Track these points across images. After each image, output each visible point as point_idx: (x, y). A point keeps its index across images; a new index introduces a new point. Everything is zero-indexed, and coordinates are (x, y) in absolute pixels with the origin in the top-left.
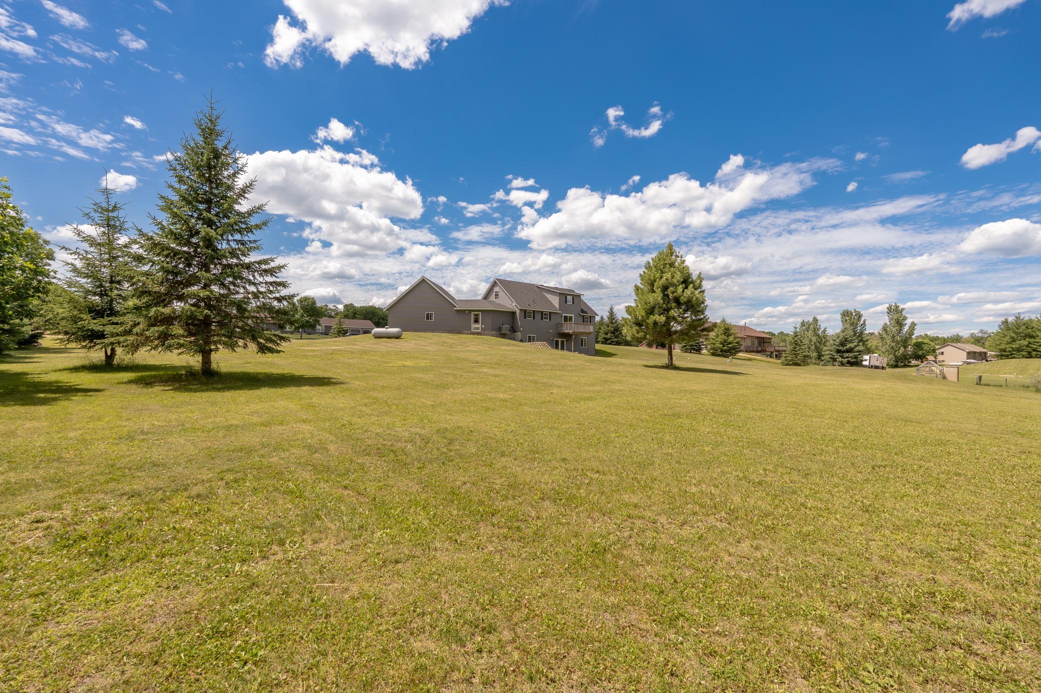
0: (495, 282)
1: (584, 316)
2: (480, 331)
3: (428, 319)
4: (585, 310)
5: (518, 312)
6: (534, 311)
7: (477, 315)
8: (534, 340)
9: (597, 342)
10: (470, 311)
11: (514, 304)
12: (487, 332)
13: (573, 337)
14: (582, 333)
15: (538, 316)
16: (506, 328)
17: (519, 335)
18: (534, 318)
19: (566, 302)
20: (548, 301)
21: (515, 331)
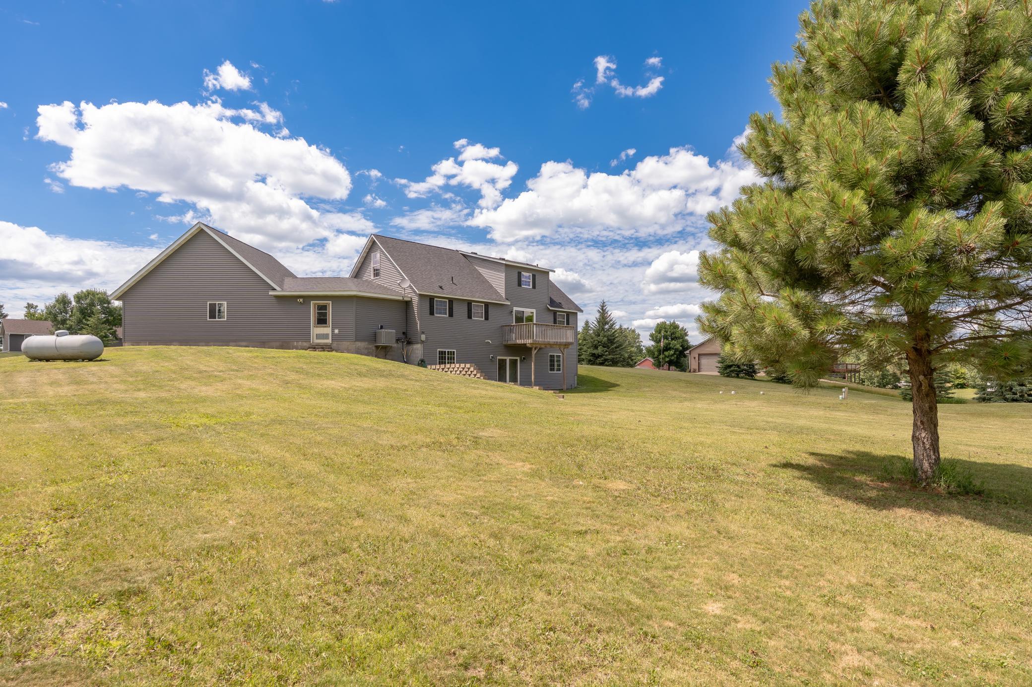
0: (373, 243)
1: (555, 313)
2: (329, 341)
3: (212, 316)
4: (557, 299)
5: (415, 300)
6: (451, 301)
7: (324, 307)
8: (451, 360)
9: (580, 361)
10: (307, 299)
11: (406, 284)
12: (346, 344)
13: (534, 352)
14: (551, 345)
15: (460, 311)
16: (388, 336)
17: (418, 350)
18: (451, 315)
19: (520, 285)
20: (485, 282)
21: (409, 343)
